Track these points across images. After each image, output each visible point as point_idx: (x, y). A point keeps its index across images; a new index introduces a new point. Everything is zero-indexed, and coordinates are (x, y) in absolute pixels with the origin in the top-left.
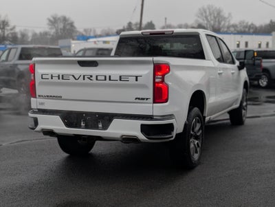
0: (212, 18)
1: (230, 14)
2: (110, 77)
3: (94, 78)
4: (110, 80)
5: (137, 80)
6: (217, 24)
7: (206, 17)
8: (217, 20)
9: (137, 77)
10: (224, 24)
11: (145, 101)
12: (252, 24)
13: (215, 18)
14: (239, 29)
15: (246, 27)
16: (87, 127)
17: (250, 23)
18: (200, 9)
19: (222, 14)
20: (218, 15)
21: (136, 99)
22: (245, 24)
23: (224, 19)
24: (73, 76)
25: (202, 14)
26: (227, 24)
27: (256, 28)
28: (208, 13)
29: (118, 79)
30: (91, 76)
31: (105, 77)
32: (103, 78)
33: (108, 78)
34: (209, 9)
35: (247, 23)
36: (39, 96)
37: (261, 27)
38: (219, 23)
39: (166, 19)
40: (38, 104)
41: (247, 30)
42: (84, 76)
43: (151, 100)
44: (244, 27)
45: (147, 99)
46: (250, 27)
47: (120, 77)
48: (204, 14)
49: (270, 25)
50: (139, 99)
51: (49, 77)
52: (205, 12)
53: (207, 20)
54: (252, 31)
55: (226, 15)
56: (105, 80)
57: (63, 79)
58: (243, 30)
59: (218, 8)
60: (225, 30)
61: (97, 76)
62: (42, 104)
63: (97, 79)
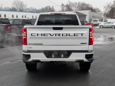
0: (19, 5)
1: (26, 4)
2: (69, 34)
3: (61, 35)
4: (69, 35)
5: (82, 35)
6: (21, 8)
7: (16, 5)
8: (21, 6)
9: (82, 34)
10: (24, 8)
11: (85, 44)
12: (35, 9)
13: (20, 5)
14: (30, 10)
15: (33, 10)
16: (55, 57)
17: (34, 8)
18: (14, 1)
19: (23, 4)
20: (22, 4)
21: (81, 43)
22: (32, 8)
23: (24, 6)
24: (50, 34)
25: (15, 4)
26: (25, 8)
27: (37, 10)
28: (17, 3)
29: (73, 35)
30: (60, 34)
31: (67, 34)
32: (66, 35)
33: (68, 35)
34: (18, 2)
35: (33, 8)
36: (29, 44)
37: (39, 10)
38: (22, 8)
39: (2, 5)
40: (28, 48)
41: (33, 11)
42: (56, 34)
43: (88, 44)
44: (32, 10)
45: (86, 43)
46: (34, 10)
47: (74, 34)
48: (16, 4)
49: (42, 9)
50: (82, 43)
51: (36, 35)
52: (16, 3)
53: (17, 6)
54: (35, 11)
55: (25, 5)
56: (67, 35)
57: (44, 35)
58: (32, 11)
59: (21, 1)
60: (25, 10)
61: (63, 34)
62: (31, 48)
63: (63, 36)
